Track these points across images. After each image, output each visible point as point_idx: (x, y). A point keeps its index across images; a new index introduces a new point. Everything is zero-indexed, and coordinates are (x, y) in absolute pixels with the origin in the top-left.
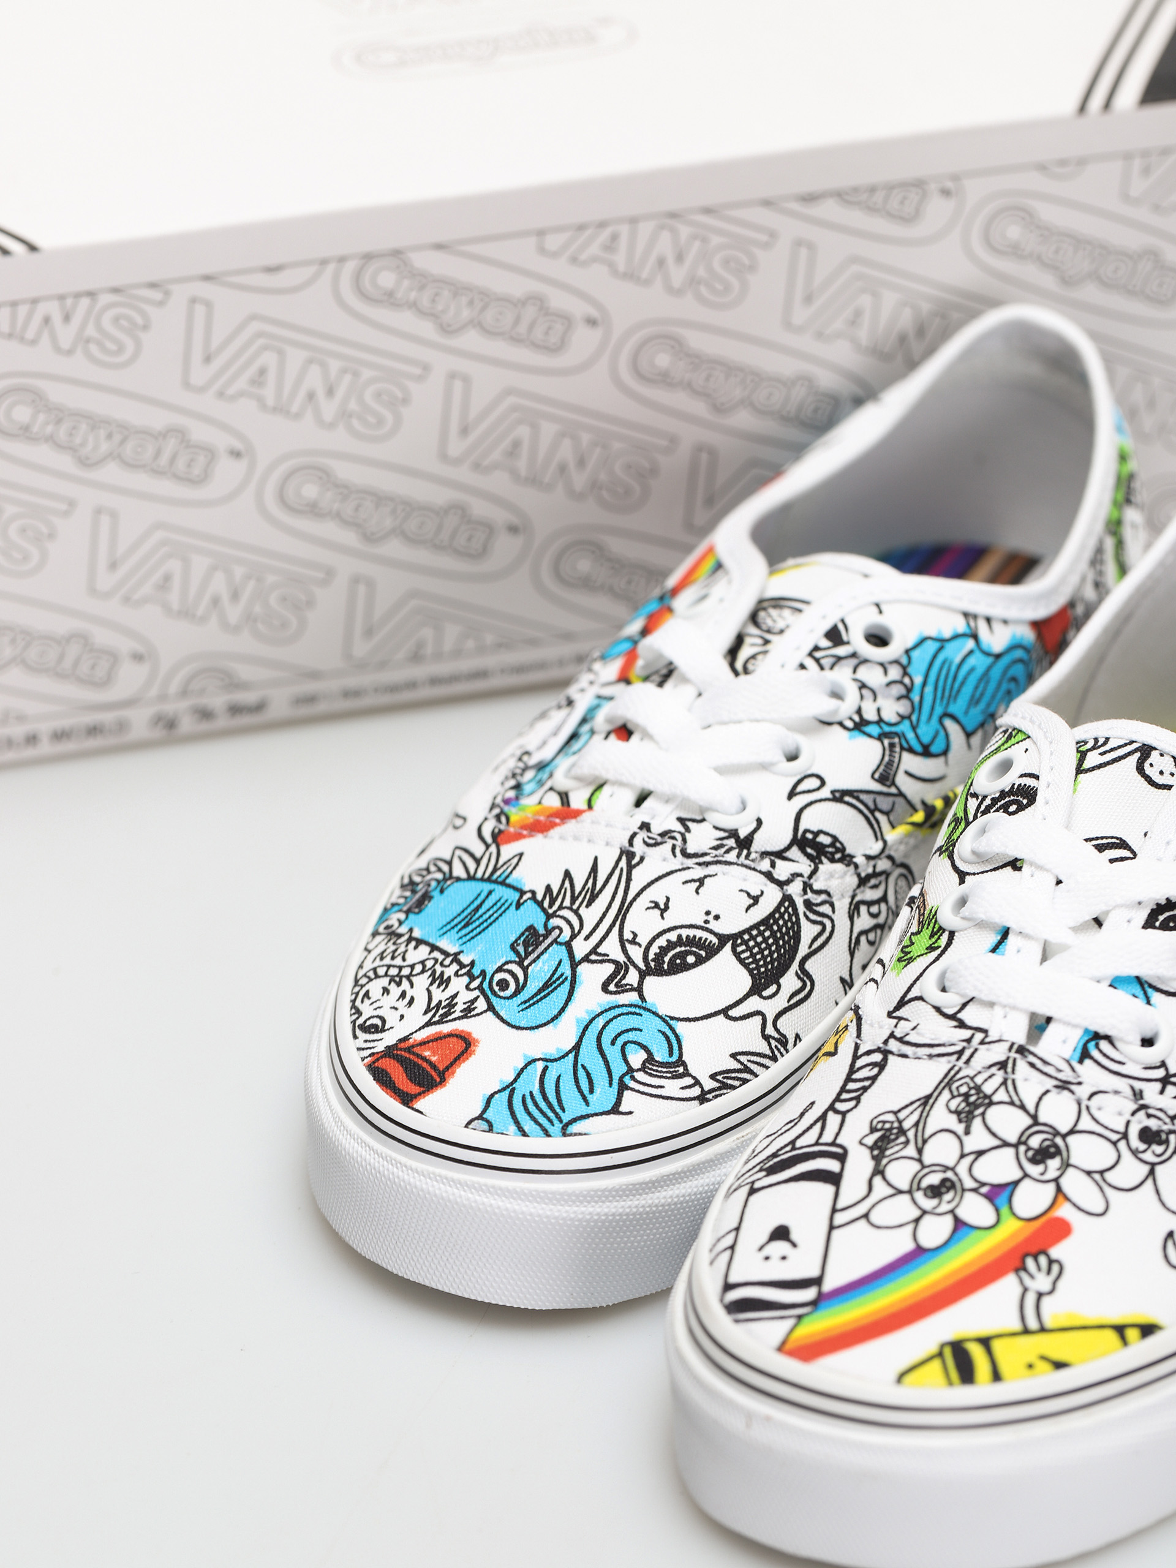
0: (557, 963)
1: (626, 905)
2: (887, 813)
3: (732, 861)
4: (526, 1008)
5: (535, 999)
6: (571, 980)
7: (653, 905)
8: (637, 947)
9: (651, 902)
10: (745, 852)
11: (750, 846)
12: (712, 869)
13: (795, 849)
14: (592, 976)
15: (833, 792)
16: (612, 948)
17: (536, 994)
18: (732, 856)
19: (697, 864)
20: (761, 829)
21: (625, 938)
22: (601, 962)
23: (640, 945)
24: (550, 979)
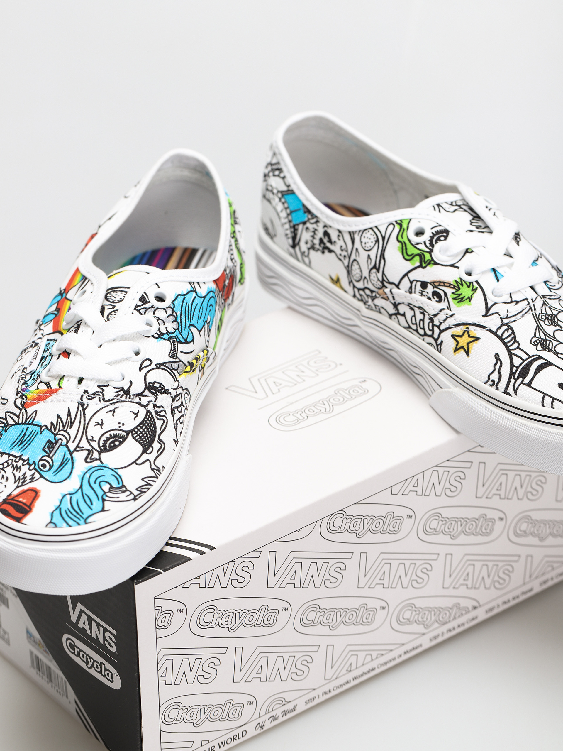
0: (64, 454)
1: (86, 425)
2: (176, 370)
3: (124, 400)
4: (56, 474)
5: (59, 470)
6: (72, 460)
7: (97, 424)
8: (94, 442)
9: (96, 422)
10: (128, 396)
11: (129, 393)
12: (117, 405)
13: (147, 391)
14: (80, 457)
15: (156, 365)
16: (84, 444)
17: (59, 468)
18: (123, 398)
19: (110, 404)
20: (132, 385)
21: (89, 439)
22: (82, 450)
23: (95, 441)
24: (63, 460)
